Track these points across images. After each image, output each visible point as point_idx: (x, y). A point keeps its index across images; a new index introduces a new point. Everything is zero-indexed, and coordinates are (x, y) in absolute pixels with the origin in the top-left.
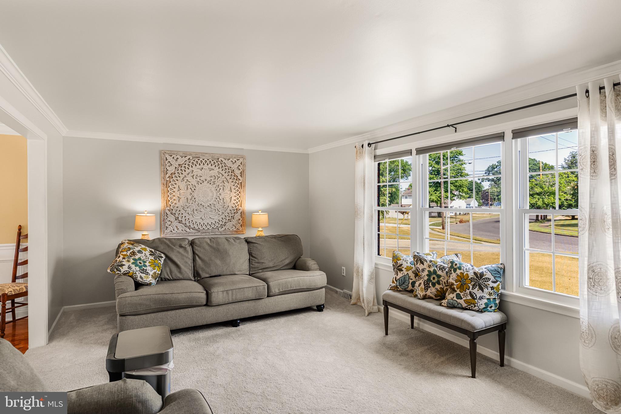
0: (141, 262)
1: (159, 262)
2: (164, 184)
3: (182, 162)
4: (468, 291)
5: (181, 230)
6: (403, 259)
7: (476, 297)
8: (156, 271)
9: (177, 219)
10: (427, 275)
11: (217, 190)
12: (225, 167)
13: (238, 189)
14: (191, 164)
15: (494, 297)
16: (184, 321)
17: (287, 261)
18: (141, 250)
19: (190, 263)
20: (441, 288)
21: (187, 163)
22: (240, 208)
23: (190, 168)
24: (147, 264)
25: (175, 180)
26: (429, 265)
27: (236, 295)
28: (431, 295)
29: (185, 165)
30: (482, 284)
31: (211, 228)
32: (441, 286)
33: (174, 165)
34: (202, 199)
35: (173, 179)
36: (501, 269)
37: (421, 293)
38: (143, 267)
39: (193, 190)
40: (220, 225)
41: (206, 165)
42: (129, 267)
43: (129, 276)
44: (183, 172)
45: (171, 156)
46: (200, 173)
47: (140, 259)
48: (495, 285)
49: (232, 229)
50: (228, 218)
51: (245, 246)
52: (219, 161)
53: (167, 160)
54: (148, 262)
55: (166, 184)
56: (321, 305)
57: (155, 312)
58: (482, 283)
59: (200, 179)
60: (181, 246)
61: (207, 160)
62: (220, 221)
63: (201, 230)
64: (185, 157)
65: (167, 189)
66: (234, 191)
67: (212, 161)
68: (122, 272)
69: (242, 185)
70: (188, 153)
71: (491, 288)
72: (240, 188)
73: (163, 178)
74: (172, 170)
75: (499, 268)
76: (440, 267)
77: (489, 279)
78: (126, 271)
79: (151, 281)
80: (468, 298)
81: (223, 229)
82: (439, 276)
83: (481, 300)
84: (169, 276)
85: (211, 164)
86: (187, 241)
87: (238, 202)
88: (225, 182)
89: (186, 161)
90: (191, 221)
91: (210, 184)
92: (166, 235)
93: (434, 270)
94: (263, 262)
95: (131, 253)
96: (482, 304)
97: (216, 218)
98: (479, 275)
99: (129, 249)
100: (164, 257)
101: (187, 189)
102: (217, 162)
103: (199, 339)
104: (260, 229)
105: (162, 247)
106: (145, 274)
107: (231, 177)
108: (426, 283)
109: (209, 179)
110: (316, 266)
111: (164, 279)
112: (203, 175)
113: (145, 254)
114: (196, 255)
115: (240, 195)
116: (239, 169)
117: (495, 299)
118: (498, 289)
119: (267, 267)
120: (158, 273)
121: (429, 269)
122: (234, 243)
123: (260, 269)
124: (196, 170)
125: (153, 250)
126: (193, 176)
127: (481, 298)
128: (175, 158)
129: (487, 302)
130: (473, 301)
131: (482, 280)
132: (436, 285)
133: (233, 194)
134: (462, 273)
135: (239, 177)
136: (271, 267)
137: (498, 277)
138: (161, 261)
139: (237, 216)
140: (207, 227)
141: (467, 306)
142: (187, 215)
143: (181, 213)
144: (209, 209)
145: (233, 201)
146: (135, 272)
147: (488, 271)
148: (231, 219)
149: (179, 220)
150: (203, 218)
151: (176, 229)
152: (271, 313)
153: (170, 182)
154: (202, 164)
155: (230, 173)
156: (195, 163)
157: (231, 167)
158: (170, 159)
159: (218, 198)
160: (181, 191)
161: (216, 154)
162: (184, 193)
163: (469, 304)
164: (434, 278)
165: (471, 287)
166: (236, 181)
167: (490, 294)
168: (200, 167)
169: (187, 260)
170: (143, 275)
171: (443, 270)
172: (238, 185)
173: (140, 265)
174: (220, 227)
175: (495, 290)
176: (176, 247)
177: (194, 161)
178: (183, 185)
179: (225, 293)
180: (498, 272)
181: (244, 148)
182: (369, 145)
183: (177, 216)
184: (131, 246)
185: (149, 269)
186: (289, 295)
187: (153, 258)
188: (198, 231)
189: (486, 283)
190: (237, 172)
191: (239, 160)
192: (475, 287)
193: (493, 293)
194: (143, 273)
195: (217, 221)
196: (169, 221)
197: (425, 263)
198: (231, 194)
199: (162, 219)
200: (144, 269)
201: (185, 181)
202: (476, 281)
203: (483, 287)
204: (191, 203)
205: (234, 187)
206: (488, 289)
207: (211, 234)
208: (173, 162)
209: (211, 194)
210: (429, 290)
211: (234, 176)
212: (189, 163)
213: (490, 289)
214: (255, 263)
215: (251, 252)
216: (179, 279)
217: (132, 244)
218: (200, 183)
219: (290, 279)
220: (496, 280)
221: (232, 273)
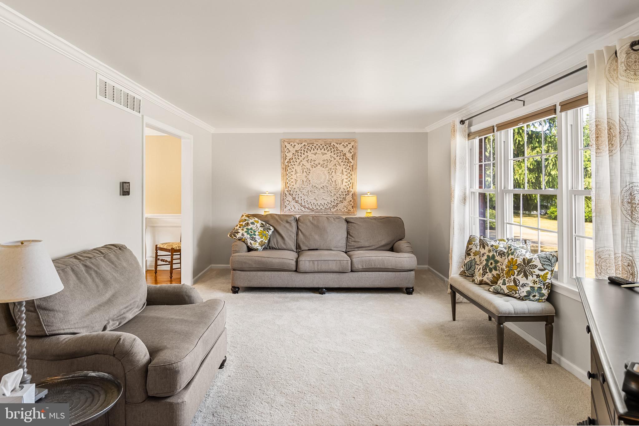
0: (252, 231)
1: (267, 233)
2: (283, 169)
3: (298, 148)
4: (512, 277)
5: (297, 209)
6: (474, 244)
7: (519, 283)
8: (263, 240)
9: (294, 199)
10: (486, 260)
11: (329, 173)
12: (337, 151)
13: (350, 172)
14: (306, 150)
15: (539, 286)
16: (278, 281)
17: (383, 243)
18: (254, 222)
19: (293, 236)
20: (497, 274)
21: (303, 149)
22: (351, 190)
23: (305, 153)
24: (257, 233)
25: (293, 165)
26: (489, 250)
27: (321, 266)
28: (488, 281)
29: (301, 151)
30: (528, 271)
31: (324, 208)
32: (498, 272)
33: (292, 151)
34: (315, 182)
35: (291, 164)
36: (553, 257)
37: (478, 278)
38: (253, 236)
39: (308, 173)
40: (332, 206)
41: (319, 150)
42: (243, 235)
43: (242, 241)
44: (300, 157)
45: (289, 143)
46: (314, 157)
47: (251, 229)
48: (542, 273)
49: (344, 210)
50: (339, 200)
51: (344, 225)
52: (331, 146)
53: (286, 147)
54: (257, 232)
55: (285, 169)
56: (410, 288)
57: (256, 271)
58: (528, 269)
59: (314, 163)
60: (287, 222)
61: (320, 146)
62: (333, 202)
63: (315, 210)
64: (301, 143)
65: (286, 173)
66: (346, 173)
67: (324, 146)
68: (237, 238)
69: (353, 168)
70: (303, 140)
71: (537, 276)
72: (352, 171)
73: (283, 163)
74: (290, 156)
75: (551, 256)
76: (500, 252)
77: (536, 266)
78: (240, 237)
79: (258, 247)
80: (511, 284)
81: (335, 210)
82: (497, 262)
83: (524, 287)
84: (275, 246)
85: (324, 149)
86: (293, 218)
87: (350, 184)
88: (337, 165)
89: (302, 147)
90: (306, 201)
91: (323, 167)
92: (285, 213)
93: (493, 255)
94: (359, 241)
95: (246, 223)
96: (523, 292)
97: (329, 199)
98: (526, 262)
99: (245, 220)
100: (273, 230)
101: (303, 172)
102: (329, 147)
103: (286, 298)
104: (369, 211)
105: (272, 222)
106: (254, 241)
107: (342, 160)
108: (484, 268)
109: (322, 163)
110: (409, 249)
111: (272, 248)
112: (317, 159)
113: (256, 225)
114: (299, 231)
115: (351, 177)
116: (351, 153)
117: (540, 288)
118: (545, 277)
119: (362, 246)
120: (264, 242)
121: (488, 254)
122: (333, 221)
123: (356, 247)
124: (311, 155)
125: (264, 223)
126: (308, 161)
127: (524, 285)
128: (293, 145)
129: (530, 290)
130: (515, 288)
131: (529, 266)
132: (492, 271)
133: (344, 177)
134: (512, 259)
135: (351, 160)
136: (366, 247)
137: (547, 265)
138: (268, 232)
139: (349, 198)
140: (320, 207)
141: (509, 292)
142: (302, 196)
143: (297, 194)
144: (322, 190)
145: (344, 184)
146: (246, 239)
147: (538, 258)
148: (343, 200)
149: (296, 200)
150: (317, 198)
151: (293, 208)
152: (354, 287)
153: (289, 166)
154: (316, 150)
155: (342, 157)
156: (309, 148)
157: (342, 151)
158: (288, 146)
159: (330, 181)
160: (298, 175)
161: (329, 139)
162: (301, 176)
163: (511, 290)
164: (491, 264)
165: (516, 273)
166: (348, 164)
167: (535, 282)
168: (314, 152)
169: (291, 234)
170: (252, 242)
171: (502, 256)
172: (349, 168)
173: (251, 233)
174: (332, 208)
175: (540, 278)
176: (283, 222)
177: (309, 147)
178: (299, 169)
179: (311, 262)
180: (548, 259)
181: (356, 132)
182: (462, 122)
183: (294, 196)
184: (247, 218)
185: (257, 237)
186: (373, 273)
187: (262, 229)
188: (312, 210)
189: (531, 270)
190: (349, 155)
191: (350, 143)
192: (520, 273)
193: (538, 282)
194: (253, 240)
195: (329, 202)
196: (288, 200)
197: (486, 247)
198: (343, 177)
199: (282, 198)
200: (253, 237)
201: (301, 165)
202: (523, 267)
203: (528, 274)
204: (306, 185)
205: (345, 170)
206: (533, 277)
207: (324, 214)
208: (291, 149)
209: (323, 177)
210: (486, 276)
211: (346, 159)
212: (304, 149)
213: (535, 277)
214: (351, 241)
215: (349, 231)
216: (283, 249)
217: (249, 217)
218: (314, 167)
219: (374, 258)
220: (544, 268)
221: (328, 248)
